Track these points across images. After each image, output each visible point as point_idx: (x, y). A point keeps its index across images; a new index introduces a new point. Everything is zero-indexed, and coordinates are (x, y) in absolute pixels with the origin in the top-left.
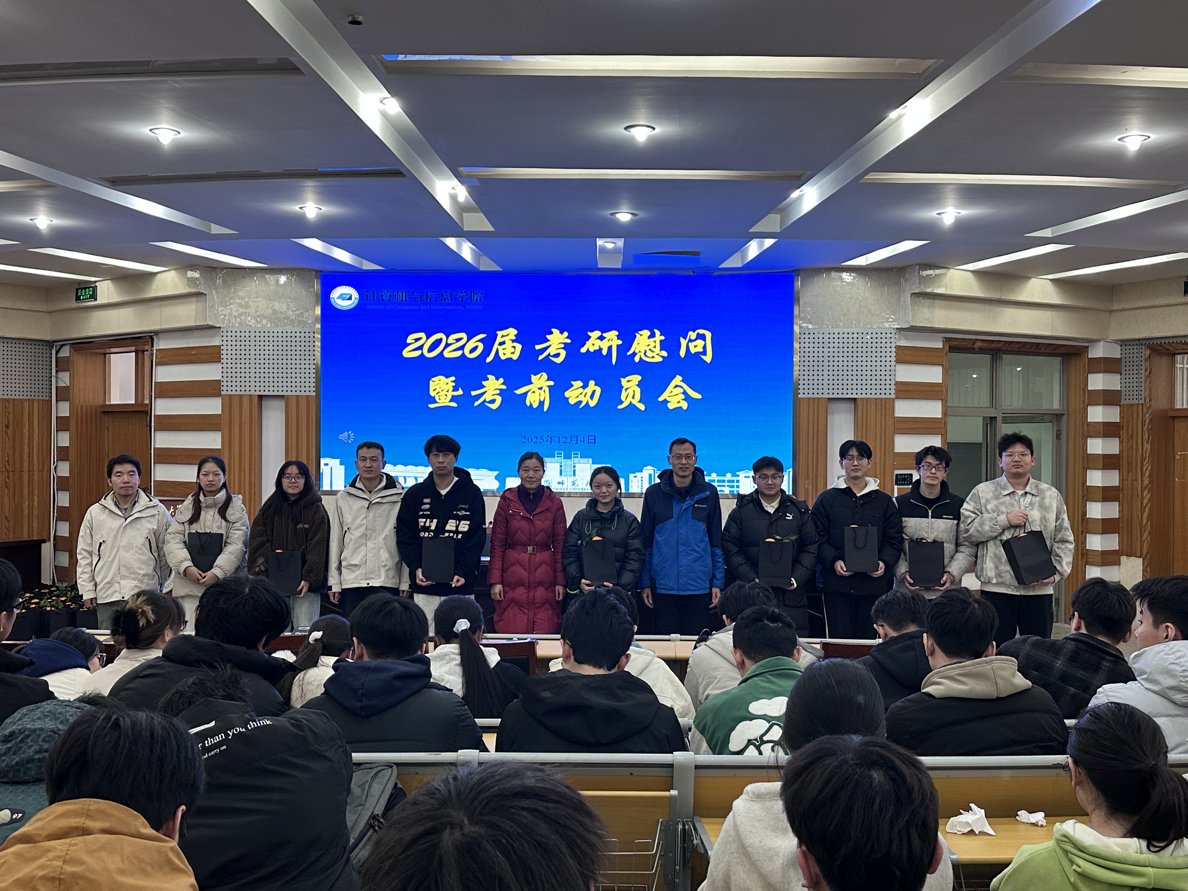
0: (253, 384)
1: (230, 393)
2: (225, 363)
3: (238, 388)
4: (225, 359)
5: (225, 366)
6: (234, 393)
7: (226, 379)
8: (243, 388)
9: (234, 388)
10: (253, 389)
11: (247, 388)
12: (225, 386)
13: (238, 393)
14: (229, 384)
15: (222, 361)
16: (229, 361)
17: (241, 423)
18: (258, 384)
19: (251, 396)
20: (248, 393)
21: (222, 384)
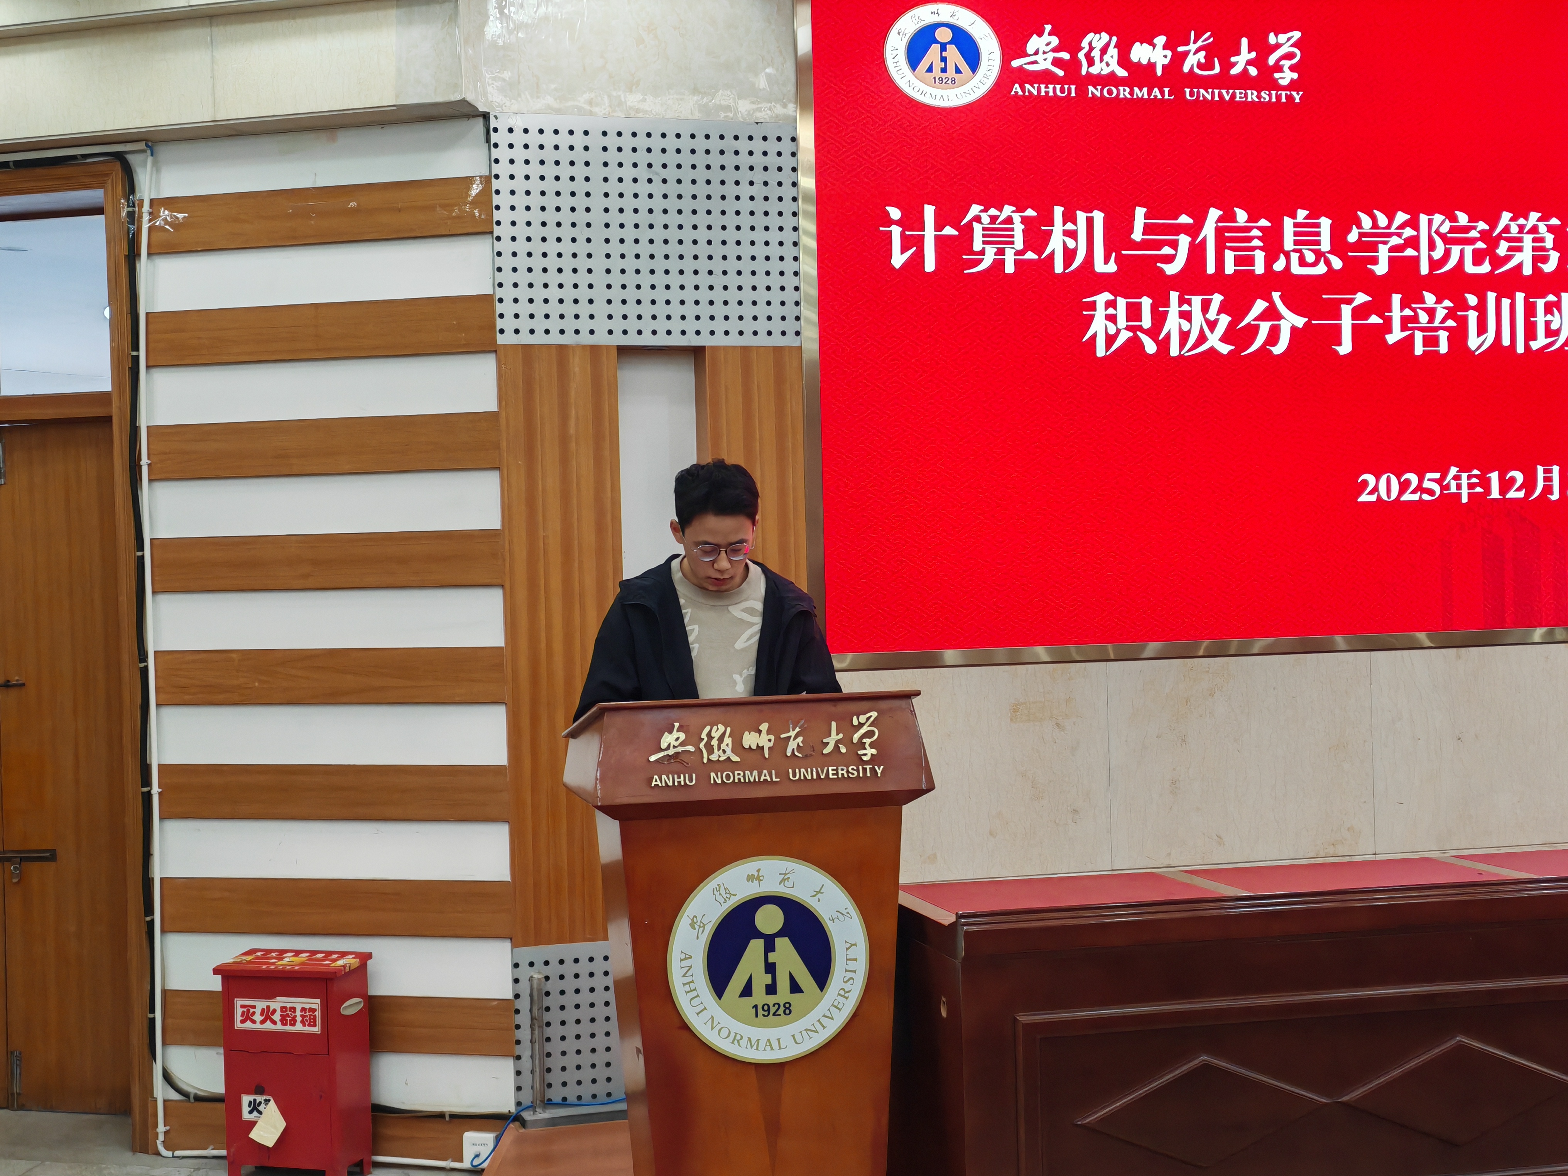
0: (600, 309)
1: (525, 338)
2: (506, 239)
3: (554, 324)
4: (506, 223)
5: (506, 246)
6: (539, 339)
7: (512, 293)
8: (569, 324)
9: (540, 324)
10: (601, 325)
11: (584, 324)
12: (509, 316)
13: (555, 339)
14: (524, 308)
15: (497, 231)
16: (521, 231)
17: (564, 440)
18: (617, 309)
19: (595, 350)
20: (585, 339)
21: (499, 308)
